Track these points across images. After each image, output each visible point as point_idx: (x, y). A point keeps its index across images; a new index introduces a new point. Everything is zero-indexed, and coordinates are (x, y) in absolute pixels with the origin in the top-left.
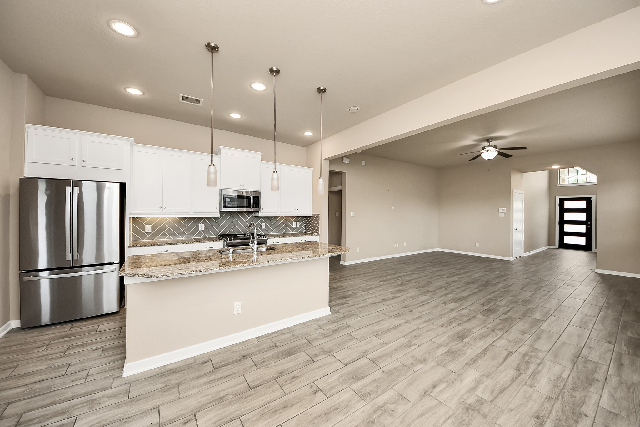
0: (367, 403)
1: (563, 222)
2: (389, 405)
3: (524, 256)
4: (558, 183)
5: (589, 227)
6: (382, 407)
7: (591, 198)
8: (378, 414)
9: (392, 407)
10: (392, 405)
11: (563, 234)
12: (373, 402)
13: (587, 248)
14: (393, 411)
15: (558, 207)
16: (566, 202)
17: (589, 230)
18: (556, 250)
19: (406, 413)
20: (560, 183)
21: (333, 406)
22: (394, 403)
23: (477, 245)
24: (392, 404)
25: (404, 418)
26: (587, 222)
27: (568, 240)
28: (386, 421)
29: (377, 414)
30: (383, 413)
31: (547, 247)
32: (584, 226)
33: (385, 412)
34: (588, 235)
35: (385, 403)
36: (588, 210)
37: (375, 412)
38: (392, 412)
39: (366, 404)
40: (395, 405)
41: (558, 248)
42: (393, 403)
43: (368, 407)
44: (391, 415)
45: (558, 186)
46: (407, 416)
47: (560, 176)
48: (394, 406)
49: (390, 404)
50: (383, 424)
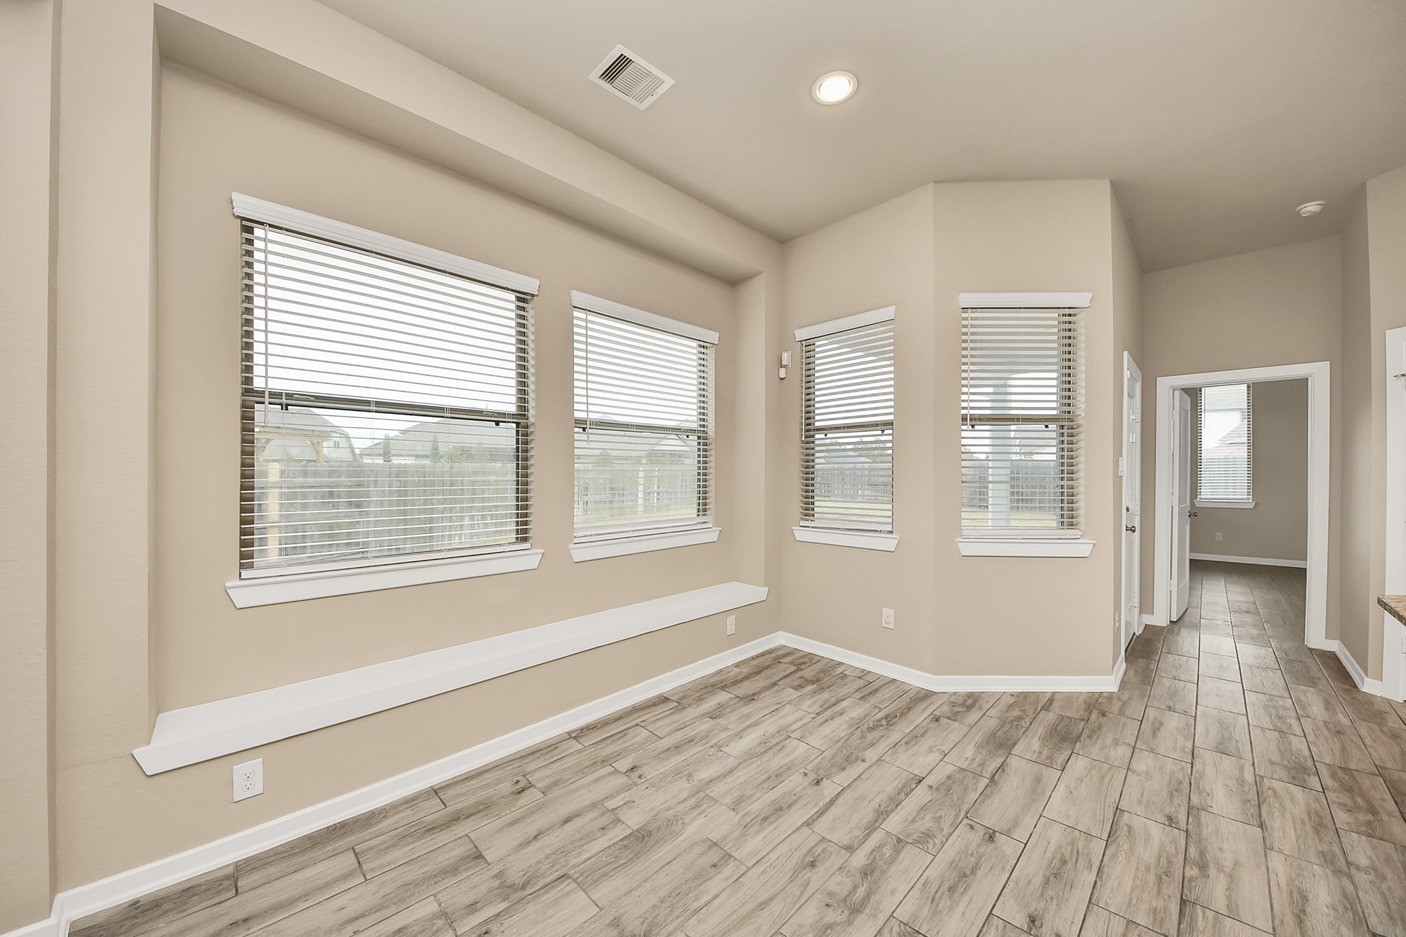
0: (892, 915)
2: (839, 919)
6: (856, 910)
8: (859, 891)
9: (832, 916)
10: (832, 921)
12: (881, 923)
14: (828, 905)
19: (797, 906)
21: (962, 893)
22: (827, 929)
24: (833, 924)
25: (801, 893)
28: (839, 879)
29: (861, 892)
30: (848, 896)
33: (845, 900)
35: (850, 923)
37: (868, 896)
38: (830, 901)
39: (893, 912)
40: (824, 921)
42: (830, 926)
43: (887, 907)
44: (831, 894)
46: (795, 900)
48: (826, 919)
49: (838, 922)
50: (845, 873)
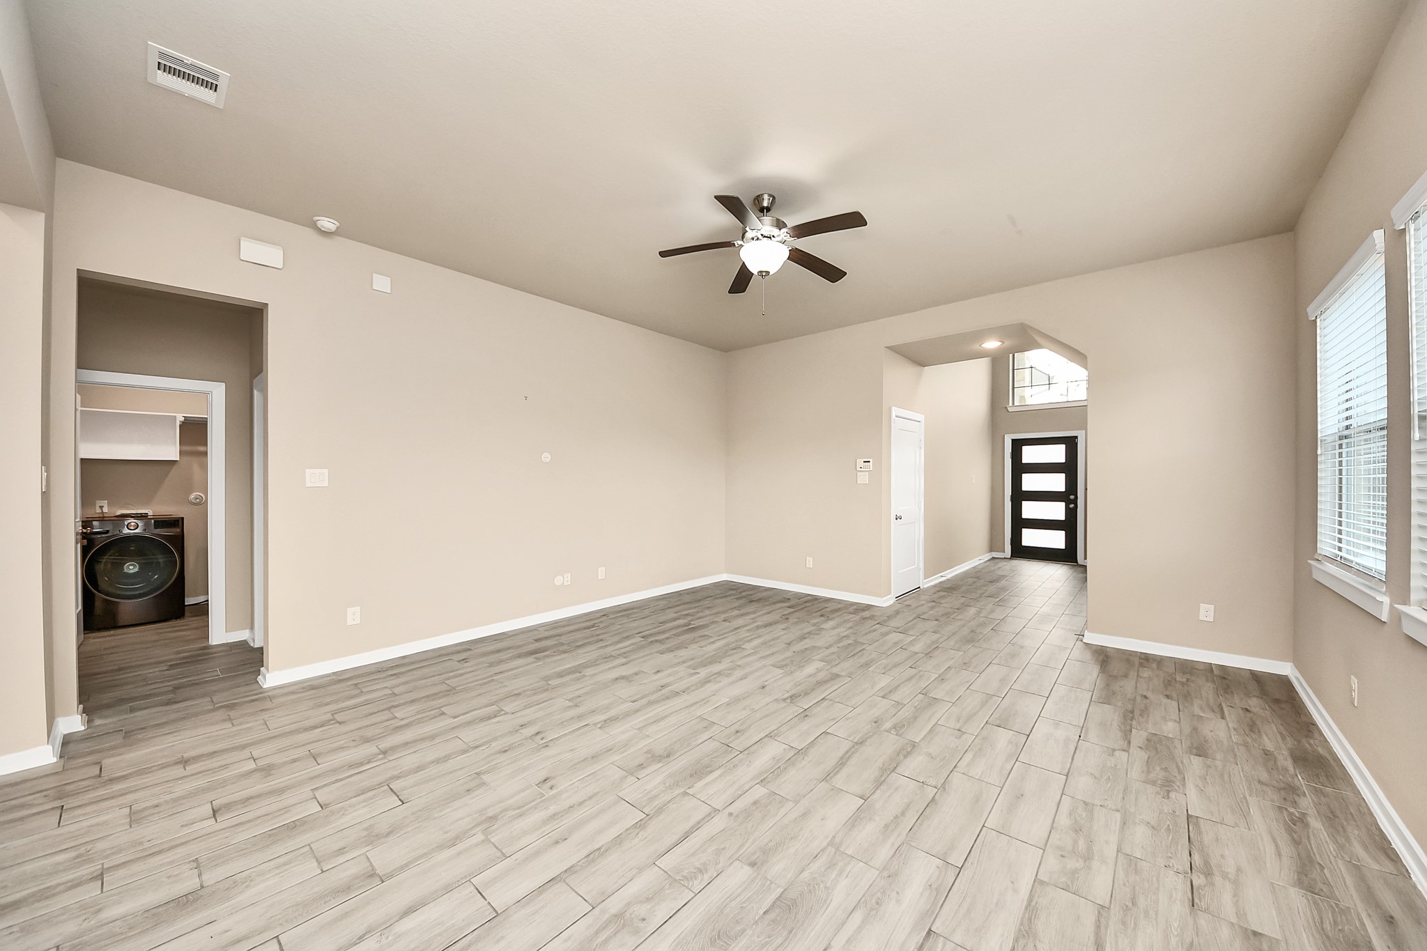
1: (1019, 496)
3: (925, 586)
4: (1011, 404)
5: (1072, 506)
7: (1076, 437)
11: (1019, 524)
13: (1067, 556)
15: (1010, 460)
16: (1025, 449)
17: (1071, 513)
18: (1002, 564)
20: (1013, 404)
23: (810, 562)
26: (1069, 496)
27: (1031, 538)
31: (988, 556)
32: (1062, 505)
34: (1069, 525)
36: (1069, 468)
41: (1009, 557)
45: (1010, 409)
47: (1013, 388)
